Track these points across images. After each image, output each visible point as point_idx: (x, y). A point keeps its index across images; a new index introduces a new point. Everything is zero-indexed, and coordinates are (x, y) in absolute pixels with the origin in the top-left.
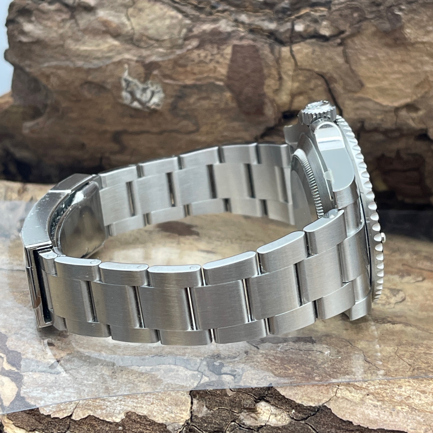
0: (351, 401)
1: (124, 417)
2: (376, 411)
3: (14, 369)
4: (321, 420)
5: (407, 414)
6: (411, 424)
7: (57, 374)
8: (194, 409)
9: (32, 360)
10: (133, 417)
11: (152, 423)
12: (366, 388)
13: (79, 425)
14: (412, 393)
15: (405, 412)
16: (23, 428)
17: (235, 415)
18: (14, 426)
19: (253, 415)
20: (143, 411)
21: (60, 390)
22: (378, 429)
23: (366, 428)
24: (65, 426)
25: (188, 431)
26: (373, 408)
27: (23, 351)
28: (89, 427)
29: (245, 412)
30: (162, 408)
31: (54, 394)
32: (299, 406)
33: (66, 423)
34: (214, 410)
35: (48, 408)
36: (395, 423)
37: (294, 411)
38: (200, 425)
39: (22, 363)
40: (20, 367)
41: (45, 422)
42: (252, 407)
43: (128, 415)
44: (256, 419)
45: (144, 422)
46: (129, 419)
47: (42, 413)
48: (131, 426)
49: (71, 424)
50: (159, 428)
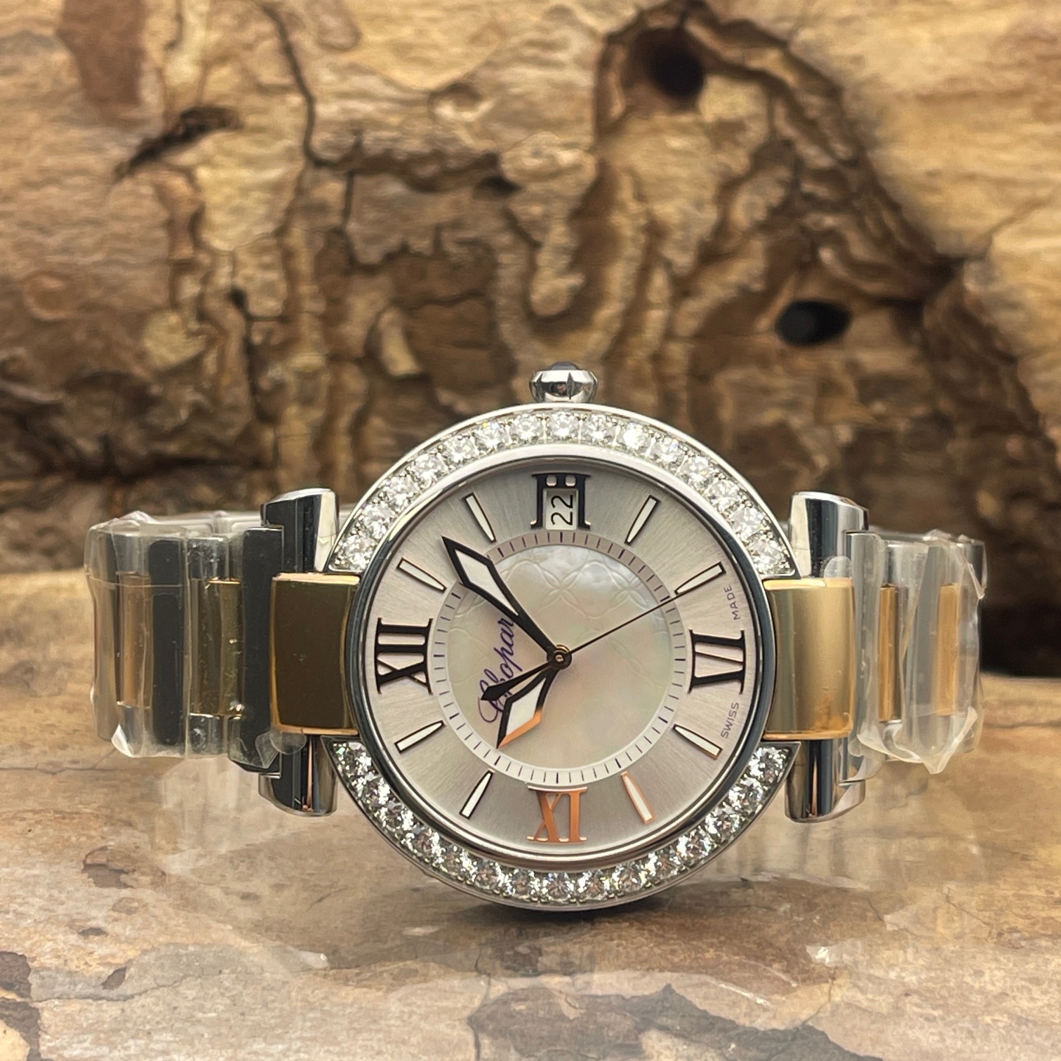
0: (870, 1012)
2: (932, 1030)
5: (1008, 1032)
8: (484, 1057)
15: (1004, 1028)
26: (926, 1024)
29: (615, 1056)
32: (745, 1032)
34: (537, 1055)
37: (733, 1046)
42: (632, 1042)
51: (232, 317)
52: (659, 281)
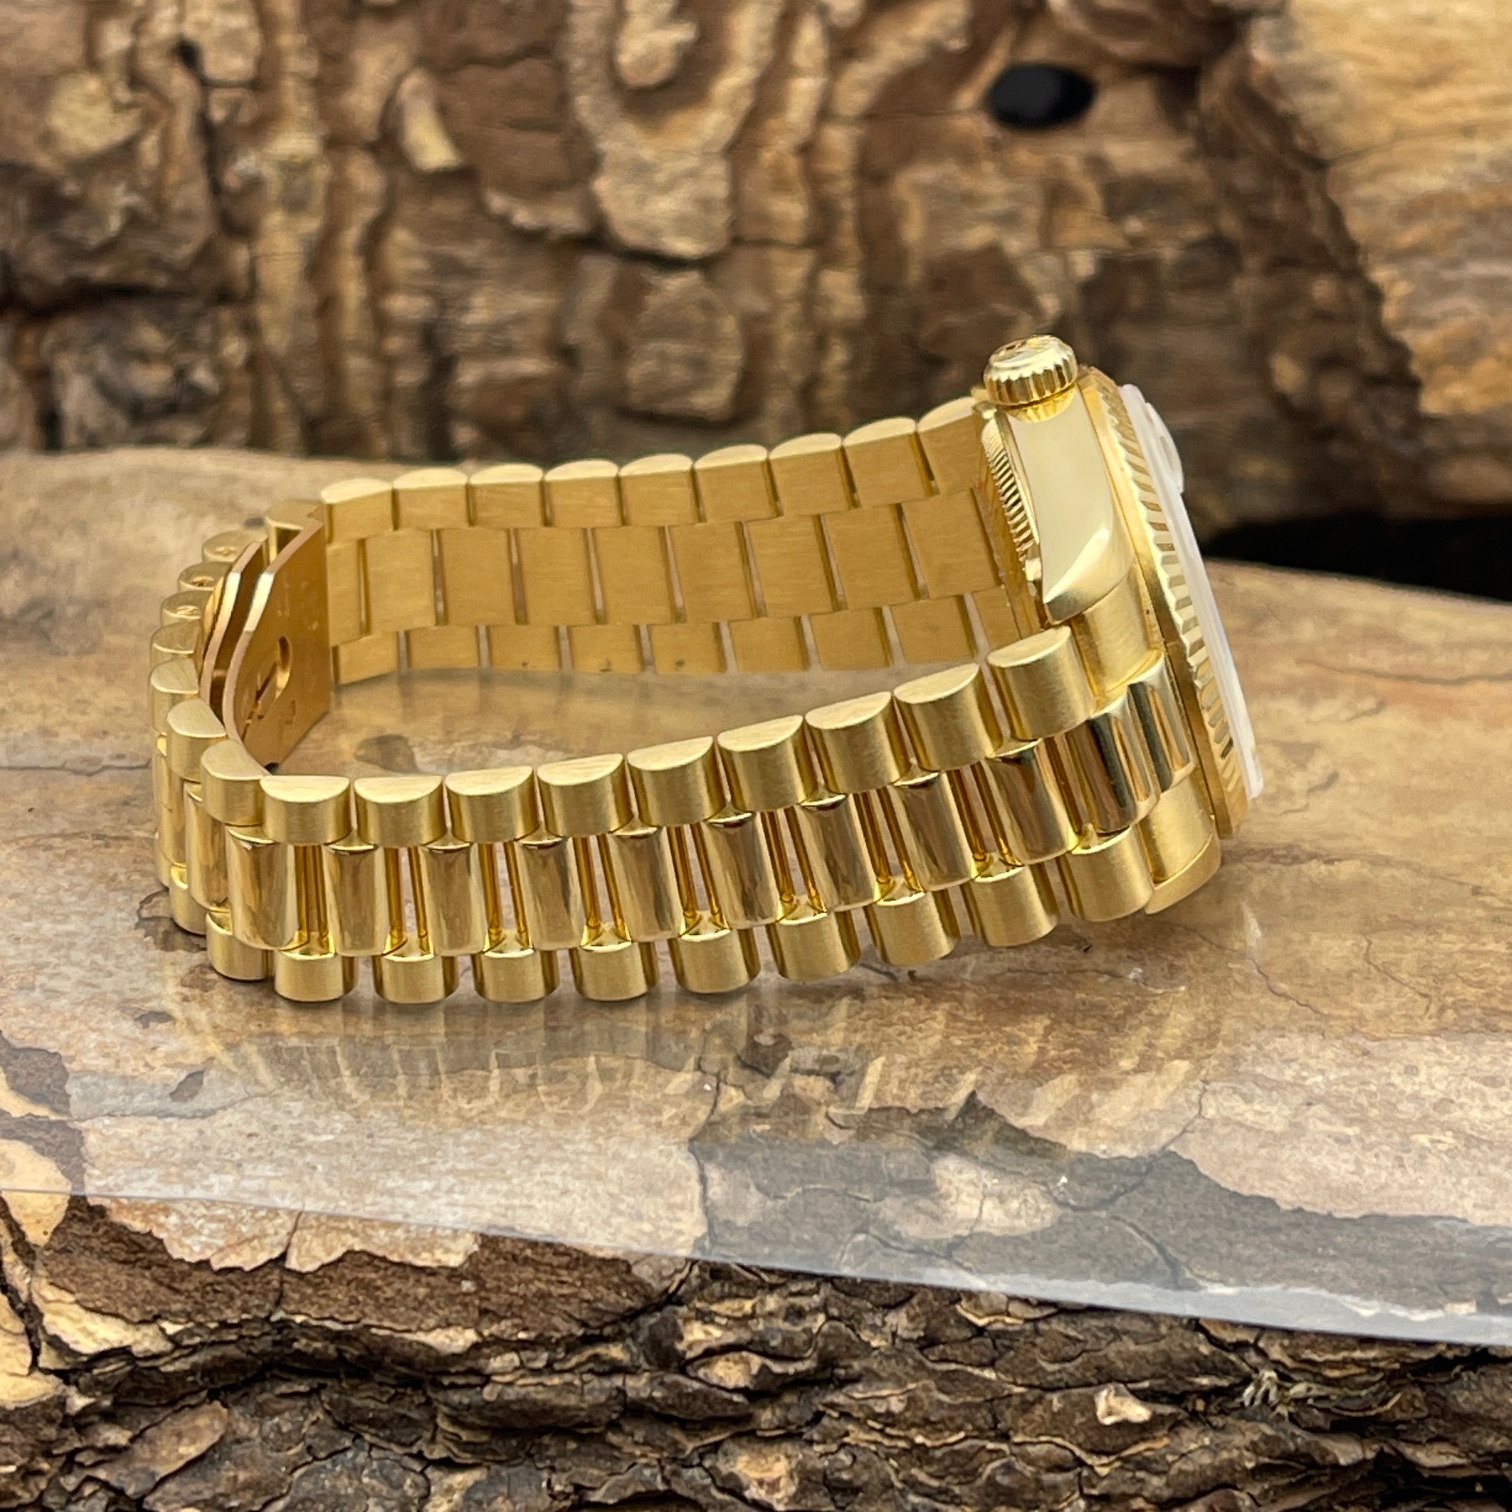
0: (1258, 1131)
1: (476, 1248)
2: (1346, 1156)
3: (42, 1111)
4: (1164, 1201)
5: (1452, 1158)
6: (1472, 1193)
7: (203, 1117)
8: (714, 1198)
9: (107, 1075)
10: (508, 1246)
11: (578, 1259)
12: (1297, 1084)
13: (317, 1287)
14: (1453, 1086)
15: (1446, 1152)
16: (116, 1316)
17: (864, 1210)
18: (82, 1311)
19: (923, 1203)
20: (537, 1221)
21: (227, 1173)
22: (1365, 1217)
23: (1324, 1217)
24: (265, 1295)
25: (707, 1276)
26: (1336, 1146)
27: (68, 1046)
28: (354, 1293)
29: (897, 1196)
30: (604, 1206)
31: (209, 1188)
32: (1080, 1161)
33: (269, 1283)
34: (789, 1195)
35: (196, 1238)
36: (1420, 1192)
37: (1064, 1180)
39: (73, 1089)
40: (67, 1103)
41: (191, 1287)
42: (921, 1177)
43: (488, 1242)
44: (936, 1218)
45: (549, 1257)
46: (493, 1251)
47: (176, 1256)
48: (502, 1275)
49: (286, 1286)
50: (604, 1276)
51: (179, 83)
52: (810, 36)
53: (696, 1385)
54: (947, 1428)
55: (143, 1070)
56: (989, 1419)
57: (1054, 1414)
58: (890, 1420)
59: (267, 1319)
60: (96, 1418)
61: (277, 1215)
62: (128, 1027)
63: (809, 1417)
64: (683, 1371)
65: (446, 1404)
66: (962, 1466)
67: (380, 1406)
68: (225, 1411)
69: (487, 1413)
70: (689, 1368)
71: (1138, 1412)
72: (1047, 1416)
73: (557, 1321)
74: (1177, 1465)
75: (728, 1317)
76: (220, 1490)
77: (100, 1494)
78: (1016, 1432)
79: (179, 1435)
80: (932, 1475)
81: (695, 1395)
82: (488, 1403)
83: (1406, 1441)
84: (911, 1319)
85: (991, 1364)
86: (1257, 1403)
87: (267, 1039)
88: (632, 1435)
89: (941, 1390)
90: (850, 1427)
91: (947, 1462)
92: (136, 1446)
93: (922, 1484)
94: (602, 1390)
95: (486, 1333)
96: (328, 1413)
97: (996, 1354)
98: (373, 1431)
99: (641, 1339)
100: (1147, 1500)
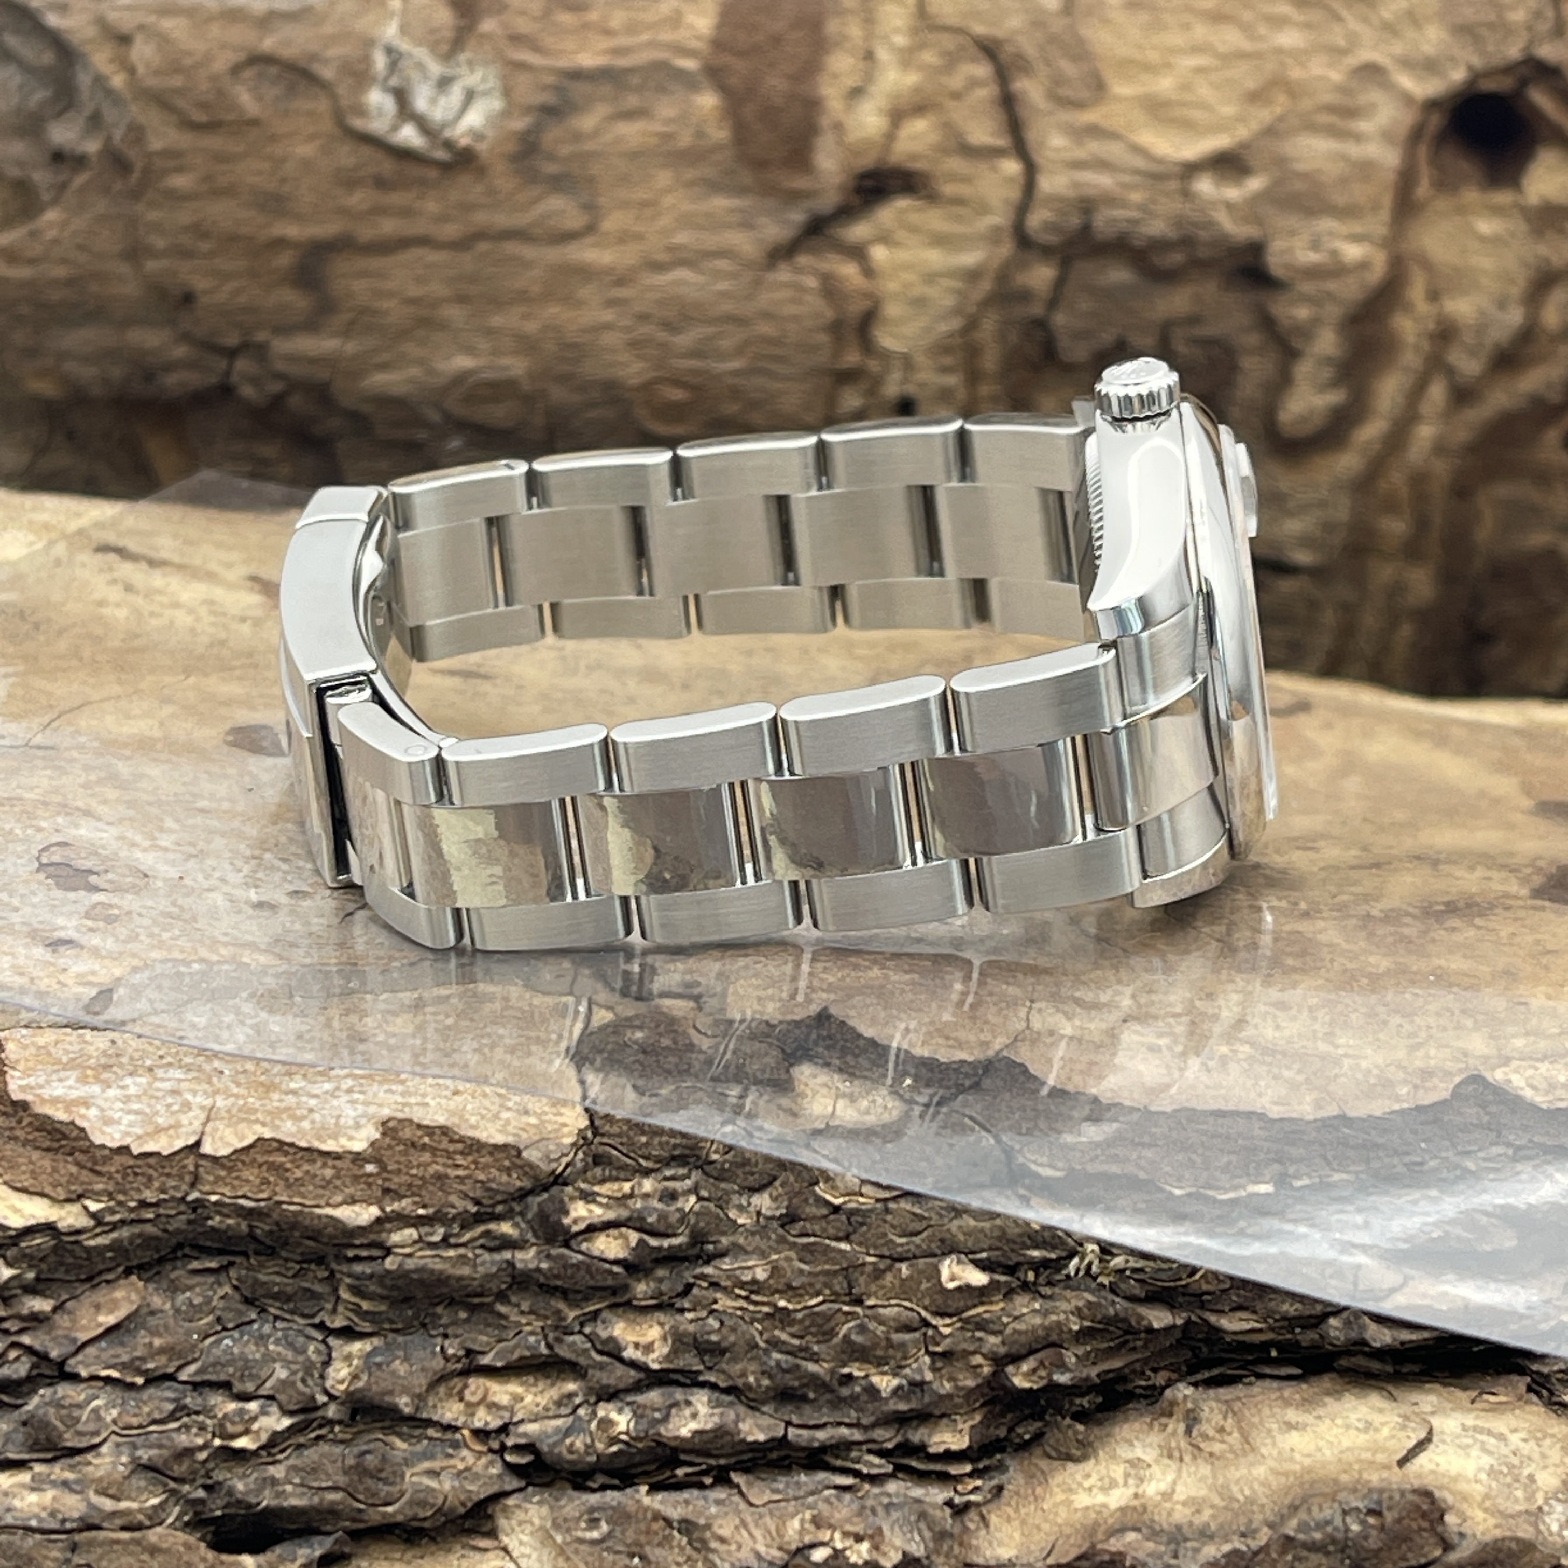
0: (1079, 1041)
1: (378, 1136)
4: (999, 1098)
6: (1269, 1092)
7: (114, 1029)
10: (407, 1133)
11: (472, 1145)
12: (1112, 1005)
13: (230, 1169)
15: (1245, 1060)
16: (43, 1195)
18: (10, 1191)
19: (785, 1102)
20: (433, 1116)
21: (140, 1076)
22: (1176, 1111)
24: (181, 1178)
25: (590, 1160)
26: (1150, 1055)
28: (265, 1175)
29: (760, 1093)
30: (493, 1103)
31: (124, 1087)
33: (184, 1167)
34: (663, 1093)
35: (115, 1127)
36: (1222, 1091)
38: (625, 1140)
41: (113, 1169)
43: (389, 1128)
44: (795, 1115)
45: (445, 1144)
46: (393, 1138)
47: (98, 1142)
48: (402, 1159)
49: (201, 1170)
50: (497, 1160)
53: (580, 1257)
54: (808, 1293)
55: (57, 987)
56: (845, 1285)
57: (903, 1280)
58: (755, 1288)
59: (183, 1199)
60: (19, 1291)
61: (190, 1109)
62: (39, 952)
63: (680, 1288)
64: (567, 1245)
65: (350, 1275)
66: (820, 1326)
67: (286, 1280)
68: (141, 1284)
69: (388, 1282)
70: (573, 1243)
71: (979, 1278)
72: (897, 1282)
73: (453, 1198)
74: (1011, 1326)
75: (609, 1197)
76: (138, 1354)
77: (24, 1359)
78: (869, 1296)
79: (98, 1307)
80: (794, 1336)
81: (577, 1266)
82: (388, 1272)
83: (1212, 1311)
84: (774, 1199)
85: (847, 1238)
86: (1081, 1274)
87: (170, 965)
88: (518, 1305)
89: (801, 1260)
90: (718, 1295)
91: (807, 1323)
92: (57, 1317)
93: (784, 1343)
94: (493, 1263)
95: (388, 1209)
96: (236, 1288)
97: (851, 1229)
98: (278, 1304)
99: (530, 1216)
100: (984, 1356)
